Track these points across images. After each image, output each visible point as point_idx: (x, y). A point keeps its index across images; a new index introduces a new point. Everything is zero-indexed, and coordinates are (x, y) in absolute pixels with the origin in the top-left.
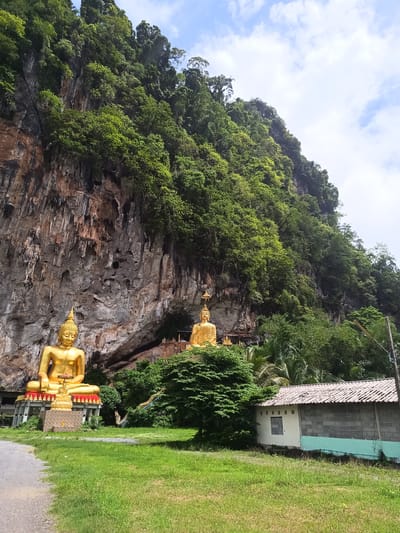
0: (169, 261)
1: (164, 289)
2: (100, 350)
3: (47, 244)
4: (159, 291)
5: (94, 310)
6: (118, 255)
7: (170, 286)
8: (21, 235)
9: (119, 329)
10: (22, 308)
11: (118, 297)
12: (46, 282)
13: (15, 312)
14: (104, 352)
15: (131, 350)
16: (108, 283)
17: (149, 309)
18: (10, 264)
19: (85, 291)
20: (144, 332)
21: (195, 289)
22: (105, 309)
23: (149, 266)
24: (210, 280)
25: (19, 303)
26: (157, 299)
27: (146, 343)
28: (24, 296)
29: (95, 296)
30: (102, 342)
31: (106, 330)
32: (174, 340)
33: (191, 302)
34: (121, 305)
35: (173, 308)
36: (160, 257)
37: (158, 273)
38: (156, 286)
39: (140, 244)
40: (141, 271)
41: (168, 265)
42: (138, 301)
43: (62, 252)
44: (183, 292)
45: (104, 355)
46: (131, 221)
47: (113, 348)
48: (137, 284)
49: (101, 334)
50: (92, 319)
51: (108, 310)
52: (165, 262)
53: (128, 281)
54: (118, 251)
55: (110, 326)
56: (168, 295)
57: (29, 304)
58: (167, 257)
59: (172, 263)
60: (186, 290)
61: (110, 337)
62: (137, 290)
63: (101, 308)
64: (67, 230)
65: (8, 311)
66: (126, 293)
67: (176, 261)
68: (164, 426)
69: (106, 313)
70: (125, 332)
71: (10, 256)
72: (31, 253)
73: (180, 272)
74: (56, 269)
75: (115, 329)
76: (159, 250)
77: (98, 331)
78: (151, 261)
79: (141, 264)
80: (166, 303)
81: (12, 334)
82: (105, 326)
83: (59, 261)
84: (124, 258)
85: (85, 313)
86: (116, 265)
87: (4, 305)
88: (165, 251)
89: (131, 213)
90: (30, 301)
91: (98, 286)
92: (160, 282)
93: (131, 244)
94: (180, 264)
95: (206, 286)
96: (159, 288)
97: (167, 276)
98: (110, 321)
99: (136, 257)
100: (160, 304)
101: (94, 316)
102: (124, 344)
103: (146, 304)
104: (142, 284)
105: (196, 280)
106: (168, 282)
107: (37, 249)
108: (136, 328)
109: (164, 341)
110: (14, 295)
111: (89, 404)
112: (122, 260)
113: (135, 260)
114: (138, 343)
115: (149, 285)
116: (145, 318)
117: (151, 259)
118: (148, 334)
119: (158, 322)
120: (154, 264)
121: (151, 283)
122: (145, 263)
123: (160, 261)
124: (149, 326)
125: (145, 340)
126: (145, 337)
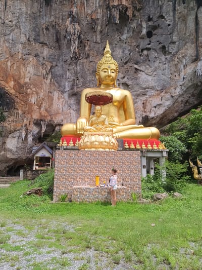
2: (148, 114)
3: (85, 23)
4: (197, 51)
5: (136, 79)
6: (150, 23)
8: (62, 19)
9: (162, 94)
10: (77, 85)
11: (157, 64)
12: (91, 58)
13: (72, 89)
14: (152, 115)
15: (176, 115)
16: (145, 52)
17: (190, 70)
18: (60, 48)
19: (126, 63)
20: (186, 96)
22: (146, 78)
23: (183, 25)
25: (74, 80)
26: (196, 59)
28: (76, 73)
29: (136, 66)
30: (148, 107)
31: (150, 96)
34: (160, 72)
37: (193, 31)
38: (193, 46)
39: (171, 3)
40: (176, 33)
42: (176, 65)
43: (99, 28)
45: (152, 118)
47: (160, 111)
48: (172, 49)
49: (146, 101)
50: (136, 88)
51: (150, 78)
53: (164, 47)
54: (150, 19)
55: (153, 92)
57: (81, 80)
61: (156, 101)
62: (174, 55)
63: (142, 76)
64: (100, 6)
65: (67, 89)
66: (163, 59)
69: (148, 81)
70: (168, 96)
71: (58, 40)
72: (72, 30)
74: (97, 46)
75: (158, 95)
77: (143, 98)
78: (184, 19)
79: (175, 25)
81: (74, 107)
82: (149, 94)
83: (98, 37)
84: (156, 24)
85: (129, 83)
86: (149, 34)
87: (63, 84)
90: (82, 77)
91: (136, 56)
93: (161, 7)
96: (197, 47)
98: (152, 88)
99: (169, 19)
101: (138, 84)
102: (169, 108)
103: (185, 66)
107: (77, 26)
108: (178, 91)
110: (68, 74)
111: (148, 151)
112: (155, 28)
113: (168, 22)
114: (181, 107)
115: (186, 46)
116: (186, 80)
117: (184, 17)
118: (190, 97)
119: (199, 84)
120: (188, 22)
121: (187, 44)
122: (179, 23)
123: (194, 17)
124: (190, 89)
125: (188, 104)
126: (187, 101)
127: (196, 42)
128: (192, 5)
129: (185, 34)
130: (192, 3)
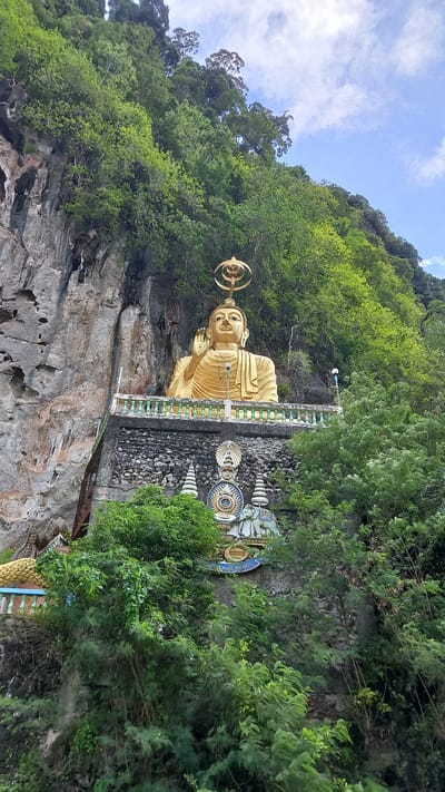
0: (138, 326)
41: (137, 334)
46: (34, 210)
58: (132, 313)
59: (148, 329)
67: (159, 324)
76: (112, 292)
89: (37, 189)
104: (60, 383)
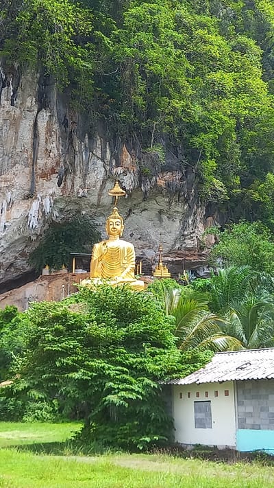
1: (44, 175)
4: (33, 181)
7: (53, 171)
17: (17, 213)
20: (10, 256)
21: (101, 176)
23: (12, 133)
24: (128, 159)
26: (30, 196)
27: (13, 275)
32: (64, 271)
33: (94, 199)
35: (61, 211)
36: (31, 116)
37: (29, 147)
38: (27, 170)
44: (78, 181)
52: (42, 125)
56: (50, 188)
60: (85, 176)
68: (43, 420)
73: (71, 143)
78: (15, 123)
80: (47, 203)
88: (43, 104)
92: (34, 162)
94: (71, 127)
95: (120, 170)
96: (33, 174)
97: (48, 152)
100: (35, 205)
103: (10, 205)
105: (103, 159)
106: (50, 163)
109: (46, 271)
115: (14, 169)
116: (8, 230)
117: (14, 119)
118: (16, 258)
119: (34, 238)
120: (21, 130)
121: (17, 165)
122: (5, 128)
123: (32, 123)
124: (17, 244)
125: (12, 270)
126: (11, 265)
127: (33, 165)
128: (28, 104)
129: (14, 147)
130: (29, 99)
